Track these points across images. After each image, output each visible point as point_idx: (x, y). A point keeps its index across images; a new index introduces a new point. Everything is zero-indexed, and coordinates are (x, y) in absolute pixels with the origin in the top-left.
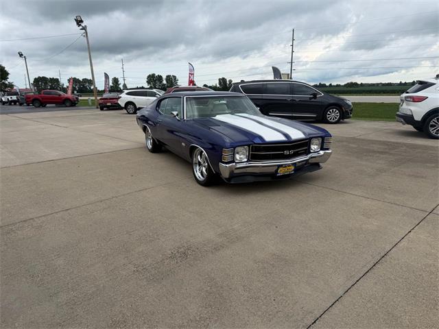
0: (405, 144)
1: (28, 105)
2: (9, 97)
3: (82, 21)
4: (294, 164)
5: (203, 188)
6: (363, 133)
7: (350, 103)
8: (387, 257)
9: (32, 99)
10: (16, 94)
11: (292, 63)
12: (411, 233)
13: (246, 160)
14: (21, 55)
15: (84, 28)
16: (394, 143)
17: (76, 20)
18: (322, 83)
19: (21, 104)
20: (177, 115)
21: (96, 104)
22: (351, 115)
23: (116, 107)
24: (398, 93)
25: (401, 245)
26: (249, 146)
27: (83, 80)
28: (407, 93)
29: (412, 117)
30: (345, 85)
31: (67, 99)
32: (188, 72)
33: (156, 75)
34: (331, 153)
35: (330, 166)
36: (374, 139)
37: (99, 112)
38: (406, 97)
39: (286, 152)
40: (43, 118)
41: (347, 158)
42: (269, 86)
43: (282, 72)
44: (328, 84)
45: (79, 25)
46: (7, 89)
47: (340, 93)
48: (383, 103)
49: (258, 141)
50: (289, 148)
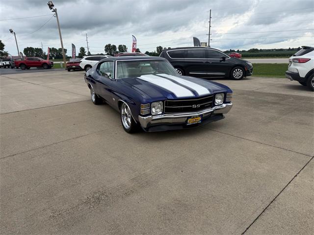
0: (293, 96)
1: (18, 68)
2: (4, 62)
3: (53, 5)
4: (202, 115)
5: (129, 135)
6: (260, 87)
7: (251, 64)
8: (275, 202)
9: (19, 63)
10: (9, 60)
11: (209, 35)
12: (297, 178)
13: (161, 113)
14: (11, 31)
15: (55, 11)
16: (283, 95)
17: (49, 5)
18: (232, 49)
19: (12, 68)
20: (110, 76)
21: (65, 67)
22: (252, 74)
23: (78, 69)
24: (287, 56)
25: (288, 189)
26: (163, 101)
27: (59, 49)
28: (295, 56)
29: (298, 74)
30: (249, 51)
31: (45, 63)
32: (132, 42)
33: (112, 45)
34: (232, 106)
35: (232, 115)
36: (268, 92)
37: (67, 72)
38: (294, 59)
39: (194, 106)
40: (24, 78)
41: (246, 108)
42: (189, 52)
43: (201, 42)
44: (236, 50)
45: (51, 9)
46: (3, 57)
47: (245, 57)
48: (276, 64)
49: (170, 97)
50: (196, 103)
